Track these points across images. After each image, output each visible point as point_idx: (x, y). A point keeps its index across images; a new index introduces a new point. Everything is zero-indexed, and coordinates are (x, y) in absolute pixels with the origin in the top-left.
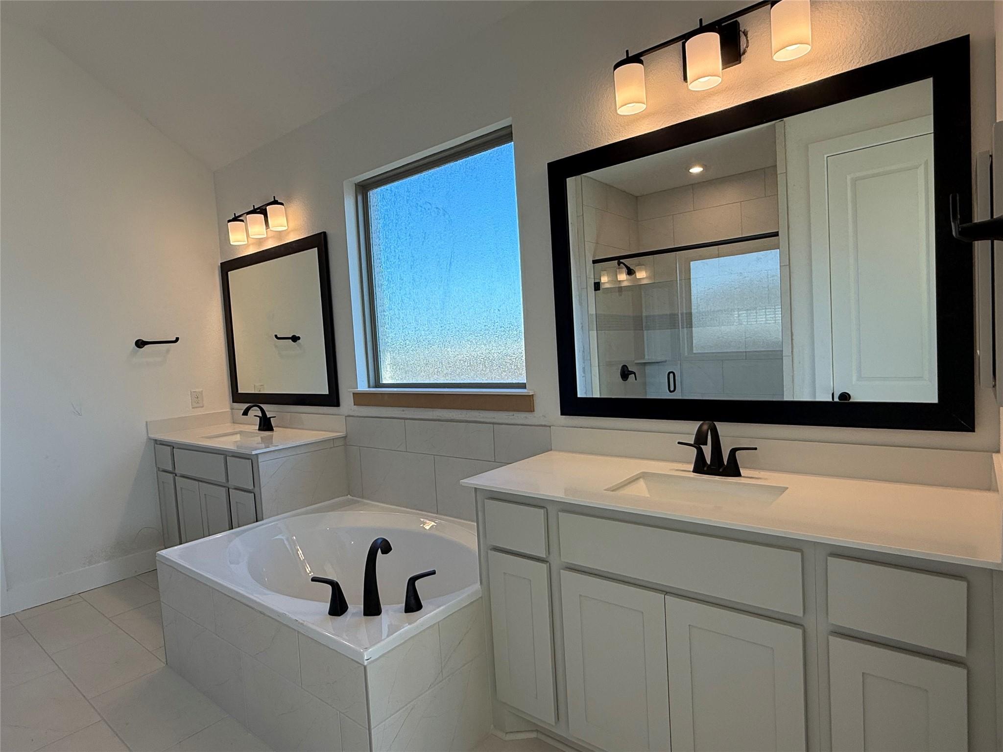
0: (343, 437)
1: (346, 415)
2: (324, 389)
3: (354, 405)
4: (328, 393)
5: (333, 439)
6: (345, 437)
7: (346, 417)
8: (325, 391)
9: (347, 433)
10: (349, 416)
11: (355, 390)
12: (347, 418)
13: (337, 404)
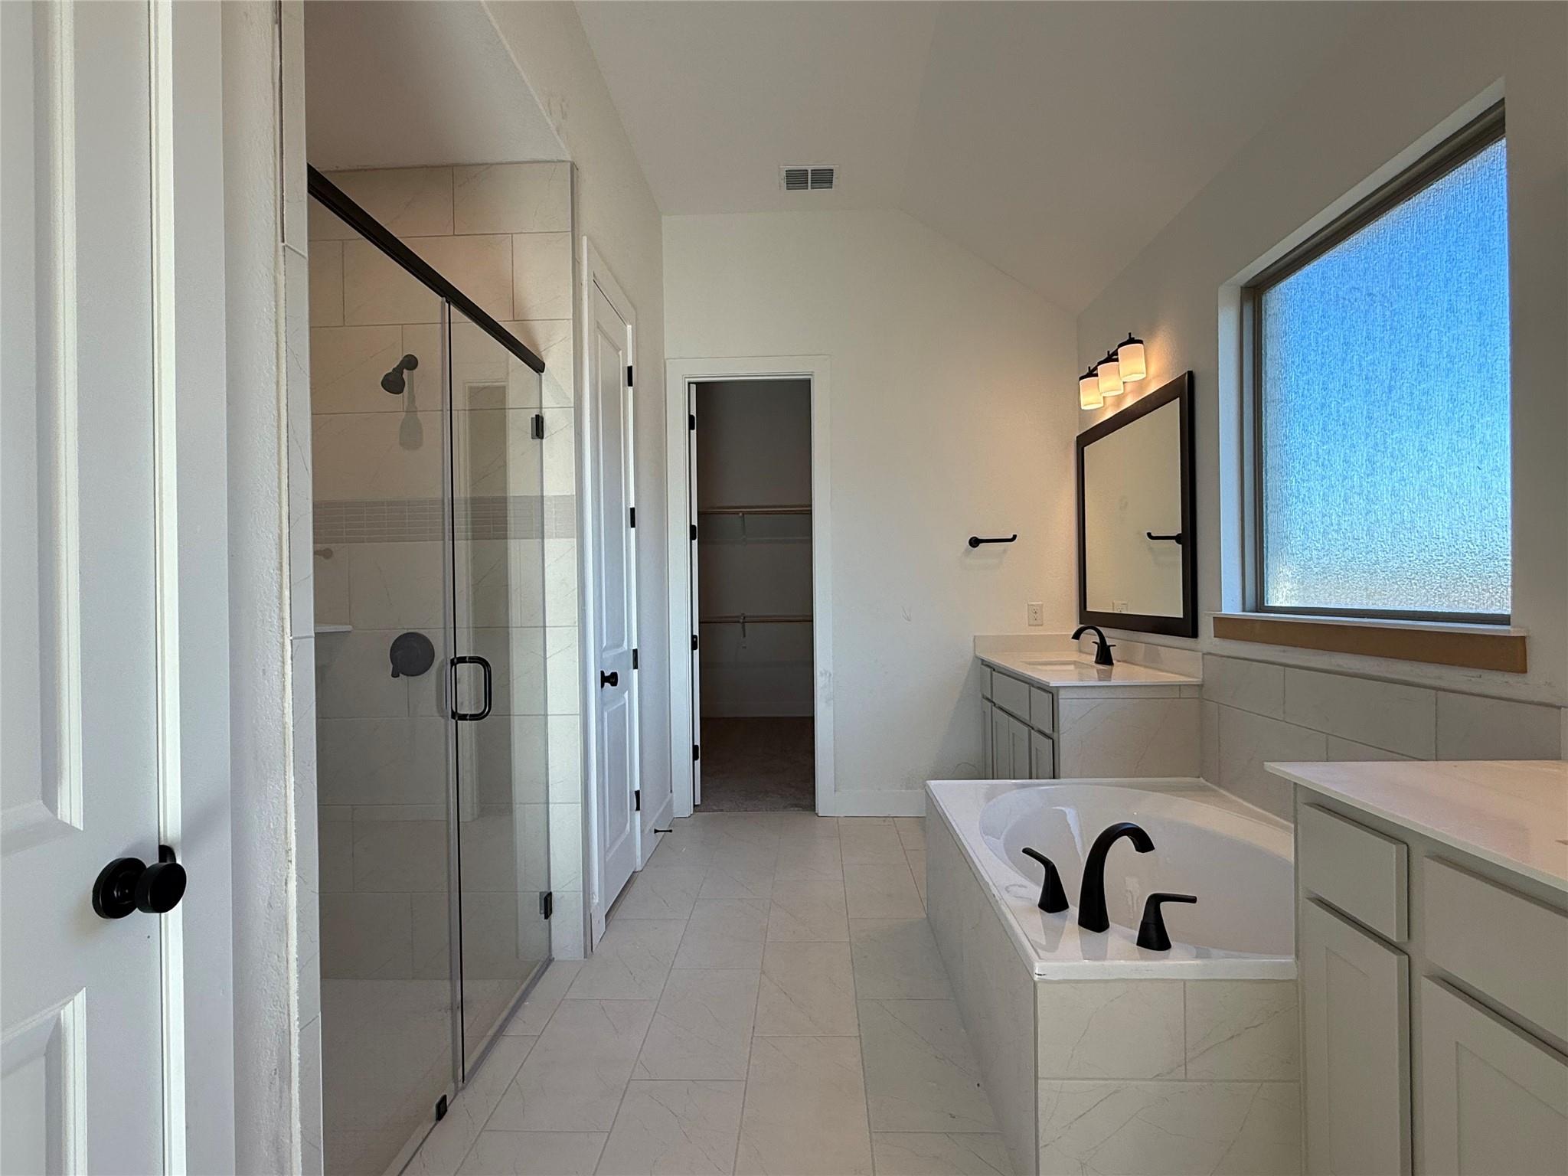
0: (1198, 685)
1: (1205, 651)
2: (1175, 610)
3: (1215, 637)
4: (1182, 616)
5: (1180, 685)
6: (1201, 686)
7: (1204, 654)
8: (1178, 612)
9: (1203, 681)
10: (1210, 654)
11: (1218, 614)
12: (1205, 656)
13: (1194, 634)
